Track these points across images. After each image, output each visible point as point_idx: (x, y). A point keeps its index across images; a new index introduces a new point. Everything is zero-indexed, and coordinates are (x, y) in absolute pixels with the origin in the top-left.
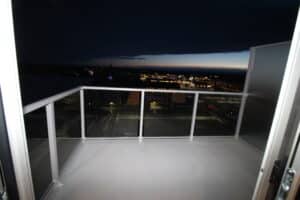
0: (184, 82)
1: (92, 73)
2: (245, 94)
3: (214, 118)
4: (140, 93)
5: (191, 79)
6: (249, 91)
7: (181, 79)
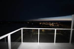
0: (51, 24)
1: (28, 23)
2: (72, 29)
3: (60, 34)
4: (38, 29)
5: (53, 23)
6: (73, 28)
7: (50, 24)
